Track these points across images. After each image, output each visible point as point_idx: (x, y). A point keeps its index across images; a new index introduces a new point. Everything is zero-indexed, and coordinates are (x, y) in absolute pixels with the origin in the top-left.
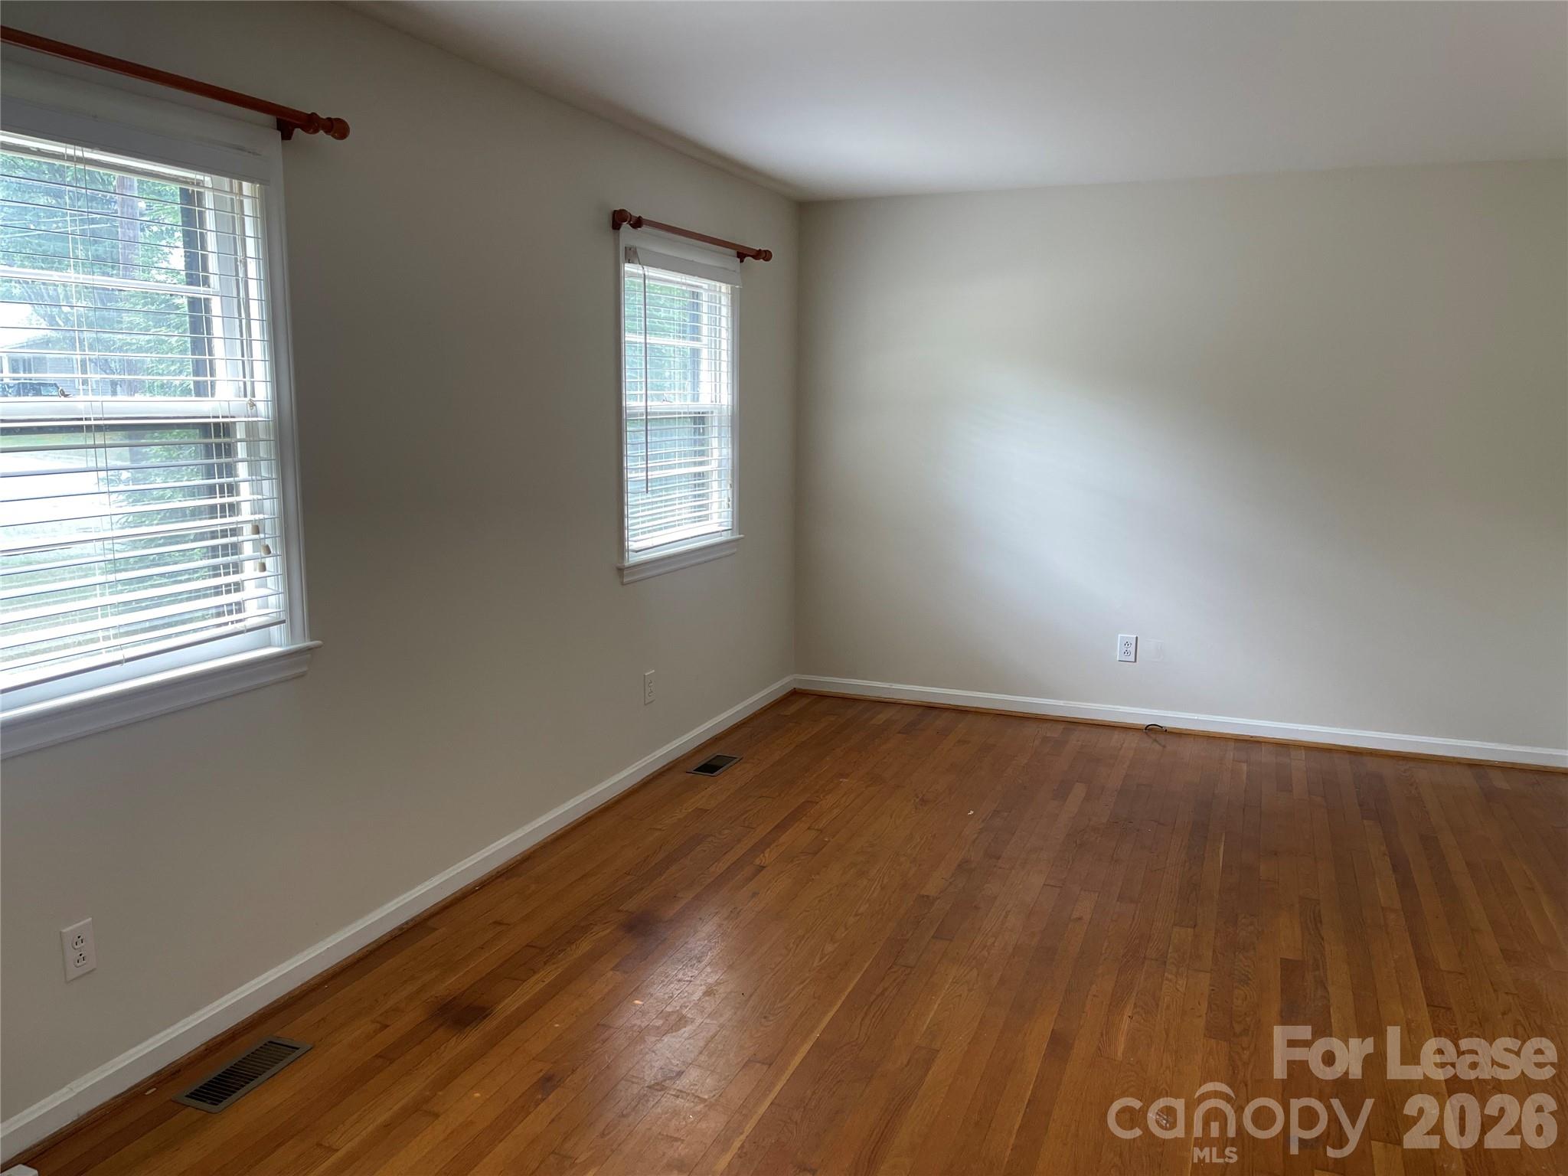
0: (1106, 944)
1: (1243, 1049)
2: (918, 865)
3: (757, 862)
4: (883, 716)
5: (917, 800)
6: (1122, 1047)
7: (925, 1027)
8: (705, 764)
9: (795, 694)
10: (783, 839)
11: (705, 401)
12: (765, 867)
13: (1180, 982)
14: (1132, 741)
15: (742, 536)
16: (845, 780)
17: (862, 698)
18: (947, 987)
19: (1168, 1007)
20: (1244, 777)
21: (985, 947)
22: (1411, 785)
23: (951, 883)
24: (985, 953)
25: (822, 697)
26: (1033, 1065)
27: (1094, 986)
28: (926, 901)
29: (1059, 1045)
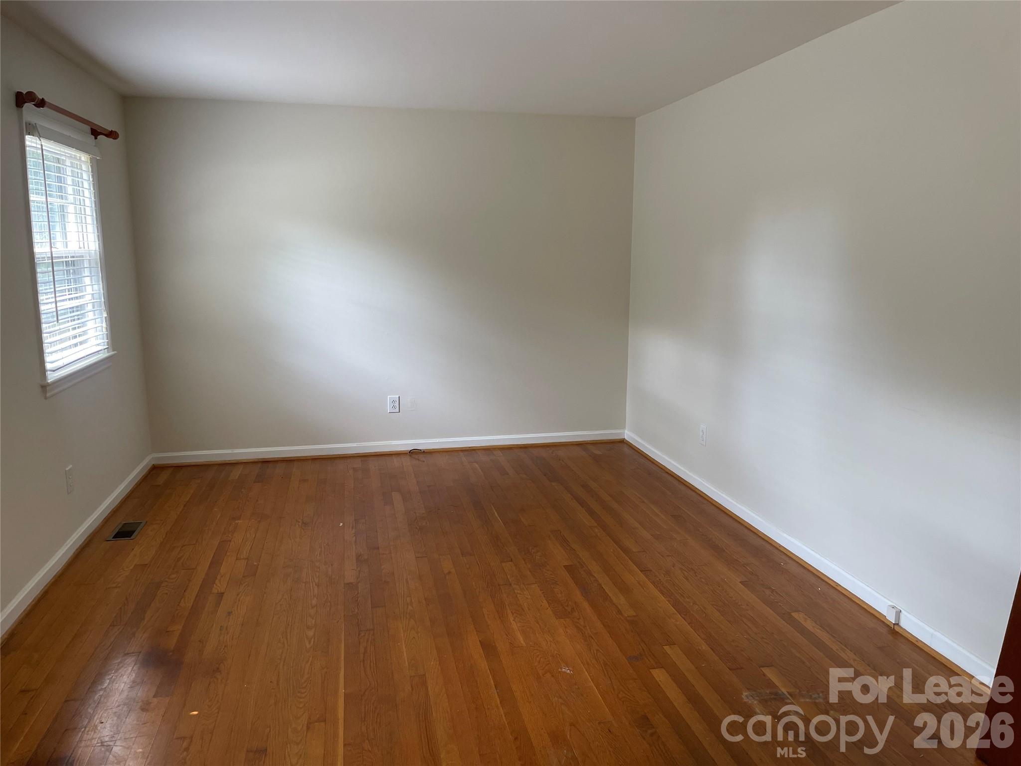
0: (474, 583)
1: (579, 619)
2: (330, 566)
3: (215, 591)
4: (236, 473)
5: (300, 524)
6: (521, 639)
7: (407, 663)
8: (118, 532)
9: (155, 470)
10: (223, 570)
11: (74, 247)
12: (224, 593)
13: (525, 593)
14: (407, 462)
15: (115, 352)
16: (239, 521)
17: (210, 463)
18: (402, 635)
19: (529, 609)
20: (480, 471)
21: (408, 604)
22: (560, 460)
23: (359, 571)
24: (410, 607)
25: (179, 467)
26: (483, 664)
27: (484, 609)
28: (350, 586)
29: (488, 648)
